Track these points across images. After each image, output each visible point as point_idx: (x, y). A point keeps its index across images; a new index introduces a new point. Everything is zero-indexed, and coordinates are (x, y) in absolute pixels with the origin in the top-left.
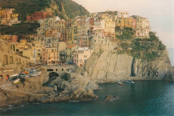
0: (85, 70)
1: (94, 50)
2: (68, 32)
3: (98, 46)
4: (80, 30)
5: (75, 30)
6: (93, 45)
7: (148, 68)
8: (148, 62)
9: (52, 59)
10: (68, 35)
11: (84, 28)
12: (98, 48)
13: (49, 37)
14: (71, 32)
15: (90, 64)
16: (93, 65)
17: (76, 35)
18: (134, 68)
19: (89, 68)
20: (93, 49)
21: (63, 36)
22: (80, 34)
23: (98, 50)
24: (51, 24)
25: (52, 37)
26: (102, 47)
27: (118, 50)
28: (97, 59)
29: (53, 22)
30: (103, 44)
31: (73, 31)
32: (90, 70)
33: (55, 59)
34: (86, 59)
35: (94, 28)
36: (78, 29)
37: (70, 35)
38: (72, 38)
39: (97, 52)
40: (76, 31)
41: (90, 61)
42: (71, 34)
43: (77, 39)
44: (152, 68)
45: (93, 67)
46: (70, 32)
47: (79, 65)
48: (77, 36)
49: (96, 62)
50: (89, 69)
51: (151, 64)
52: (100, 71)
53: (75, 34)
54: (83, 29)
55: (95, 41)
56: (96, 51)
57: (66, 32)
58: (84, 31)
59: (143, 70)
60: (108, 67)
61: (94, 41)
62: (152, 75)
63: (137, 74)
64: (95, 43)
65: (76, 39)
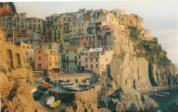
0: (112, 79)
1: (114, 51)
2: (54, 31)
3: (119, 46)
4: (74, 27)
5: (66, 29)
6: (111, 45)
7: (167, 75)
8: (165, 67)
9: (54, 66)
10: (54, 35)
11: (81, 25)
12: (119, 48)
13: (25, 38)
14: (59, 30)
15: (116, 70)
16: (120, 72)
17: (68, 35)
18: (153, 75)
19: (115, 77)
20: (113, 49)
21: (46, 37)
22: (75, 33)
23: (119, 50)
24: (18, 23)
25: (29, 37)
26: (122, 46)
27: (136, 53)
28: (121, 63)
29: (20, 19)
30: (123, 43)
31: (61, 30)
32: (118, 79)
33: (56, 65)
34: (108, 63)
35: (102, 23)
36: (71, 26)
37: (57, 36)
38: (61, 39)
39: (118, 54)
40: (68, 29)
41: (114, 66)
42: (59, 34)
43: (69, 41)
44: (171, 74)
45: (120, 74)
46: (57, 31)
47: (101, 73)
48: (69, 37)
49: (121, 67)
50: (117, 77)
51: (168, 69)
52: (128, 80)
53: (66, 33)
54: (79, 26)
55: (115, 38)
56: (116, 52)
57: (50, 31)
58: (80, 29)
59: (163, 78)
60: (132, 74)
61: (113, 38)
62: (172, 83)
63: (158, 83)
64: (115, 41)
65: (66, 41)
